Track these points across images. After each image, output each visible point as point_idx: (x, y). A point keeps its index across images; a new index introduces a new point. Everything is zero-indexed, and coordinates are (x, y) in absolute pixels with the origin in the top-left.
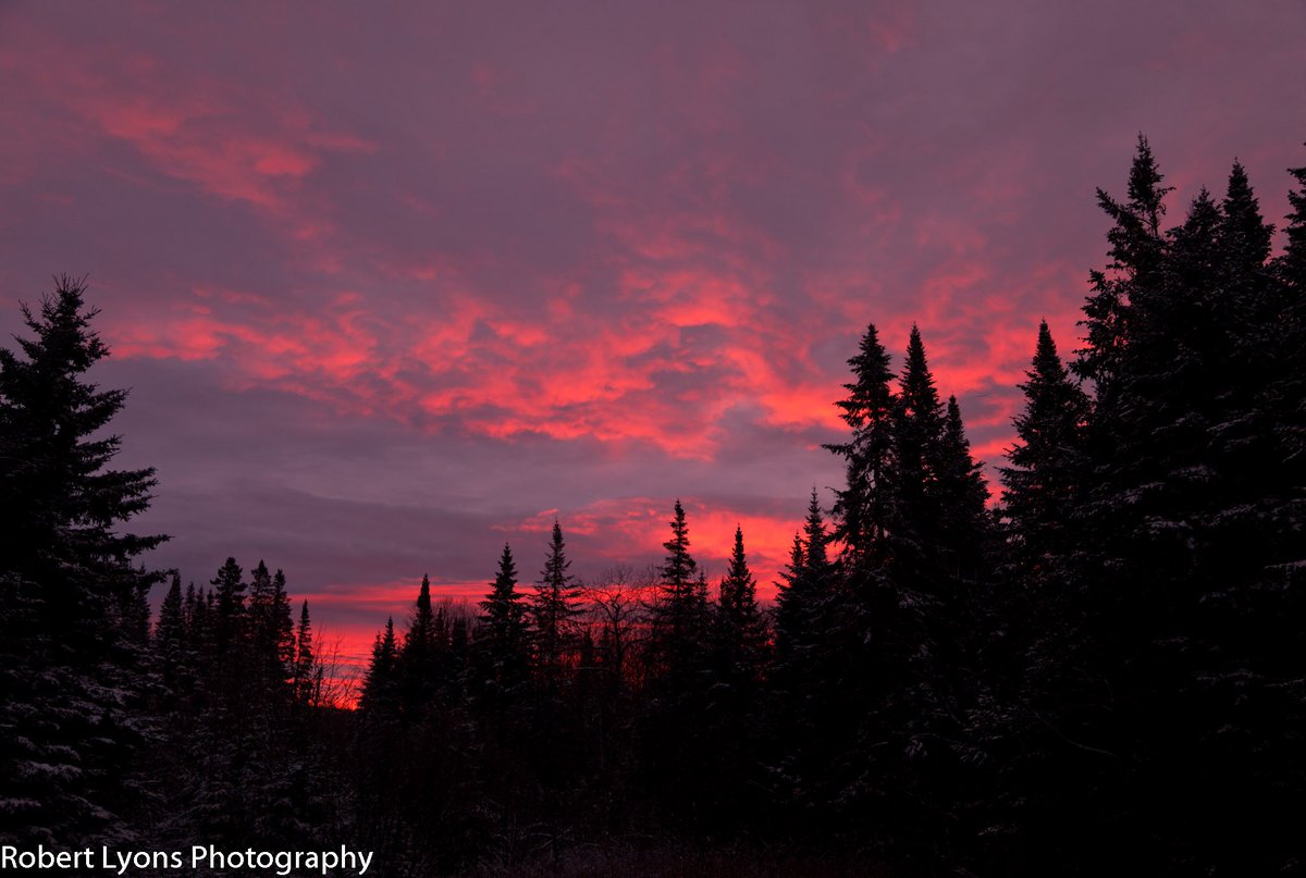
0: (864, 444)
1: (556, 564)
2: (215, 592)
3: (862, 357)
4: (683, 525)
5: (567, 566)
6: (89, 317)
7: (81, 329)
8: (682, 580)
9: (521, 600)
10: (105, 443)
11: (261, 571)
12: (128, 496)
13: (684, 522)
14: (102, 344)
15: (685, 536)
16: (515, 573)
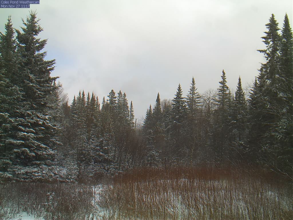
0: (270, 50)
1: (193, 89)
2: (109, 99)
3: (270, 24)
4: (225, 77)
5: (196, 90)
6: (38, 21)
7: (36, 24)
8: (224, 92)
9: (184, 99)
10: (43, 54)
11: (120, 93)
12: (49, 67)
13: (225, 76)
14: (41, 28)
15: (225, 80)
16: (182, 92)
